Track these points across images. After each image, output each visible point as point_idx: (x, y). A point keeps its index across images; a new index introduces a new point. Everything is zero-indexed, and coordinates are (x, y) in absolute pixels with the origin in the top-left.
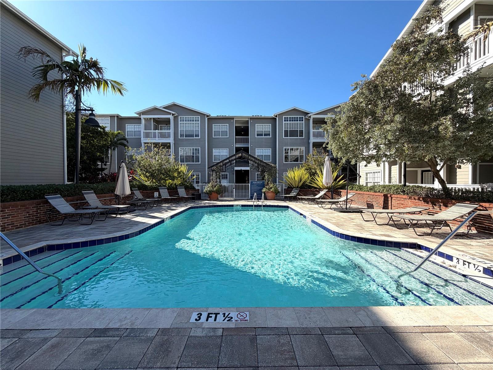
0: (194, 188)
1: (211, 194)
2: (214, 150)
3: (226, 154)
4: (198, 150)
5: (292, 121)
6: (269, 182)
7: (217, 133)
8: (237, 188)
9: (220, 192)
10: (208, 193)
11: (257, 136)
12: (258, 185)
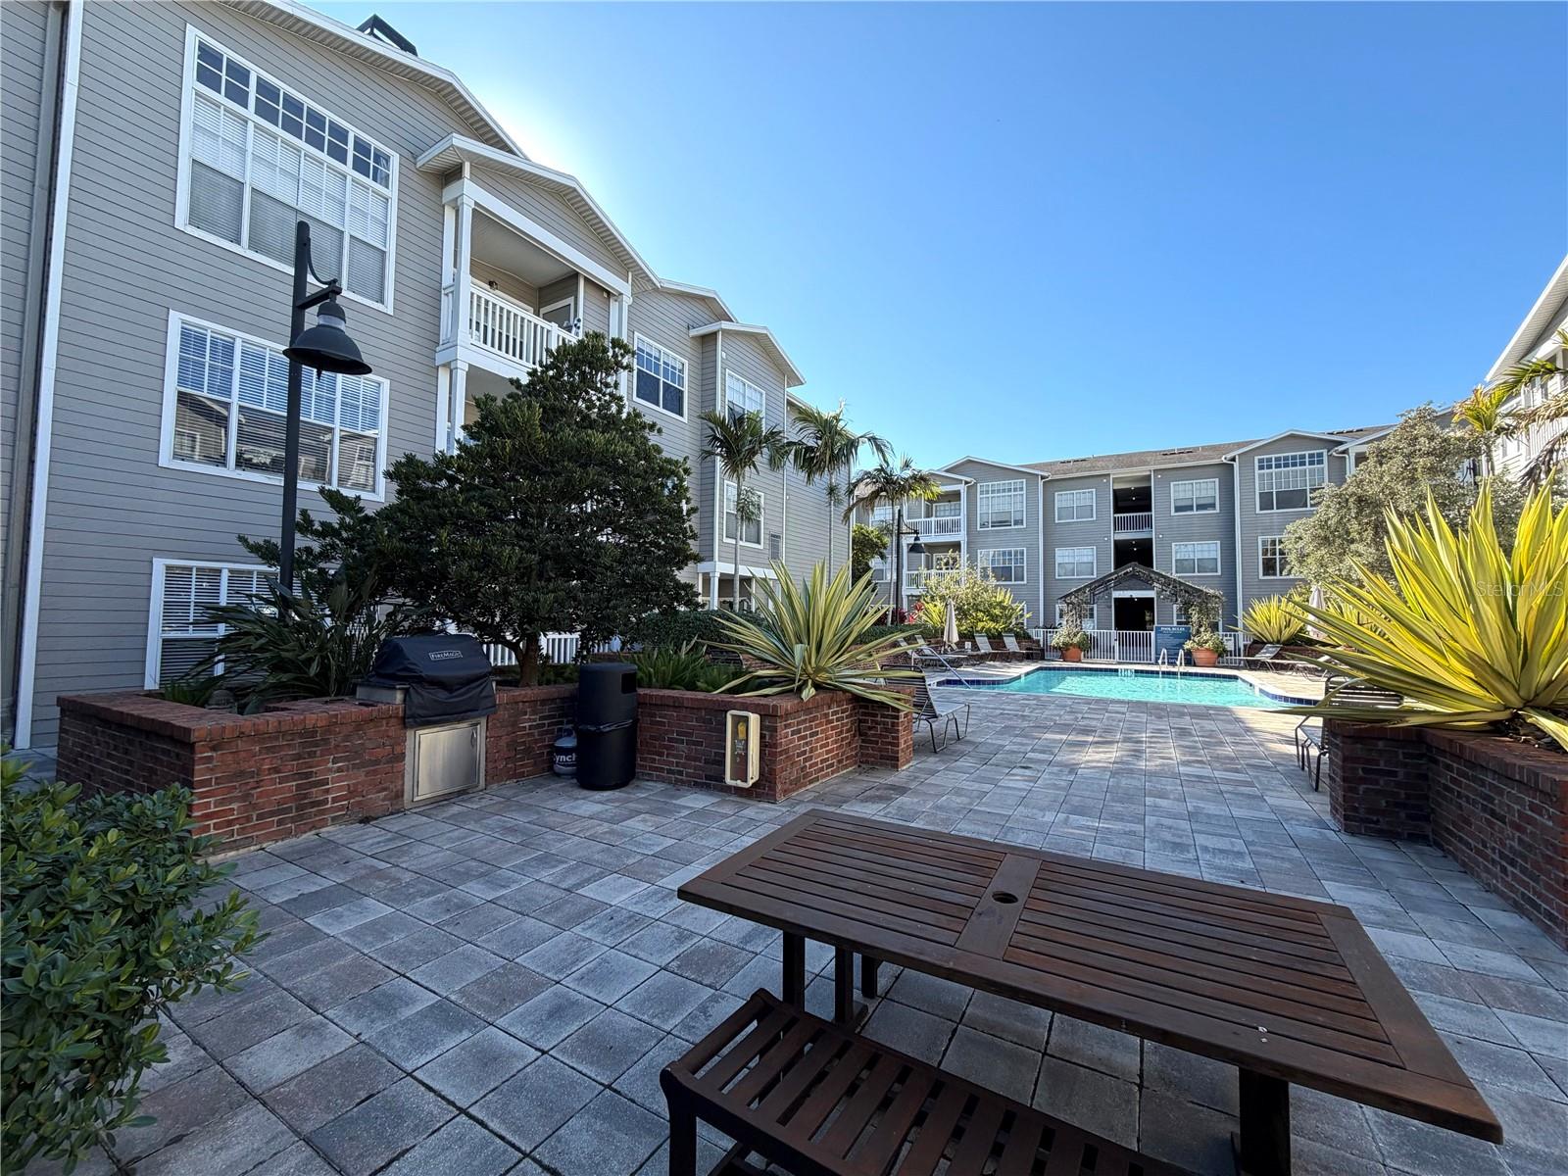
0: (1028, 637)
1: (1067, 650)
2: (1058, 552)
3: (1090, 559)
4: (1022, 553)
5: (1286, 465)
6: (1202, 629)
7: (1068, 511)
8: (1122, 642)
9: (1088, 645)
10: (1060, 648)
11: (1176, 511)
12: (1175, 635)
